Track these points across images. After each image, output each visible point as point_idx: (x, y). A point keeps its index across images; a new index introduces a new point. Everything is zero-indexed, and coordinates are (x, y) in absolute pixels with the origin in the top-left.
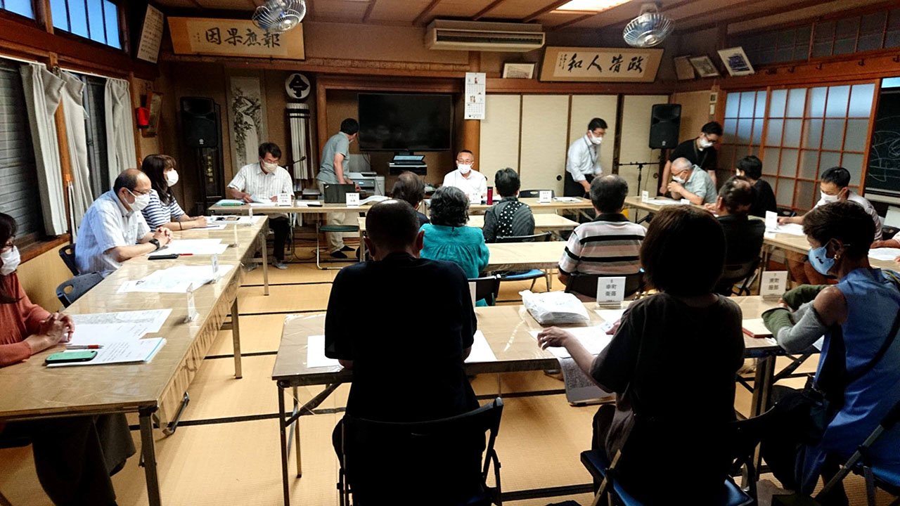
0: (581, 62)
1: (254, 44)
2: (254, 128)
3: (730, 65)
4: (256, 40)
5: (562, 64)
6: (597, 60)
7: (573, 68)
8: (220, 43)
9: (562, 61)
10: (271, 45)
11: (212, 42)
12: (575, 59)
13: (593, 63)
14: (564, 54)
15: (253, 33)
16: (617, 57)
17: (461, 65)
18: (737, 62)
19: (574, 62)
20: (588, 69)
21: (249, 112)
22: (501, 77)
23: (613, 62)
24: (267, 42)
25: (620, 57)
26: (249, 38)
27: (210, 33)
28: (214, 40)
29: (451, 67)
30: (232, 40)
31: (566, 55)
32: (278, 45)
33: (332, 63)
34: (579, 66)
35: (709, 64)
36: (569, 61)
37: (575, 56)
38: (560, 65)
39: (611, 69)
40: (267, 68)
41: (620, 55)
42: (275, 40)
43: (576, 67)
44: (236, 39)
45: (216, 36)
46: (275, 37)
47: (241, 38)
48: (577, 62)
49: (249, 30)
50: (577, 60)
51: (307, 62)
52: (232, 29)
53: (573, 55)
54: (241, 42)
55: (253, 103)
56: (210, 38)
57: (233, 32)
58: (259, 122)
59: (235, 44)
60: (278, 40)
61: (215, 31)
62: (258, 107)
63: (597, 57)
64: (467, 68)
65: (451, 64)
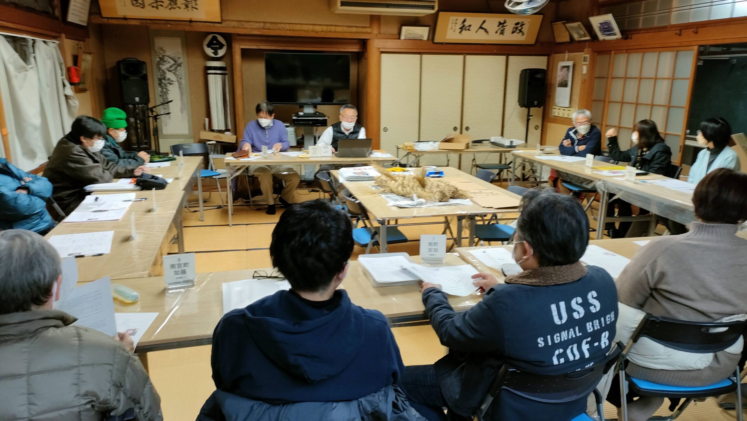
0: (470, 26)
2: (176, 84)
3: (600, 30)
4: (176, 4)
5: (454, 27)
6: (485, 24)
7: (464, 31)
8: (144, 7)
9: (454, 25)
10: (190, 9)
11: (137, 6)
12: (465, 23)
13: (481, 28)
14: (455, 18)
16: (502, 22)
17: (363, 27)
18: (606, 28)
19: (464, 26)
20: (476, 32)
21: (171, 69)
22: (399, 39)
23: (499, 26)
24: (187, 6)
26: (171, 3)
28: (138, 4)
29: (354, 30)
30: (155, 5)
31: (457, 20)
32: (196, 9)
33: (246, 25)
34: (469, 30)
35: (582, 29)
36: (459, 25)
37: (464, 21)
38: (452, 29)
39: (496, 32)
40: (186, 30)
41: (505, 21)
42: (194, 4)
43: (466, 30)
44: (159, 3)
45: (140, 1)
46: (193, 1)
47: (163, 3)
48: (466, 26)
50: (467, 24)
51: (224, 25)
53: (462, 19)
54: (162, 6)
55: (175, 61)
56: (134, 3)
58: (181, 79)
59: (157, 8)
60: (196, 4)
62: (180, 65)
63: (484, 22)
64: (369, 30)
65: (354, 26)
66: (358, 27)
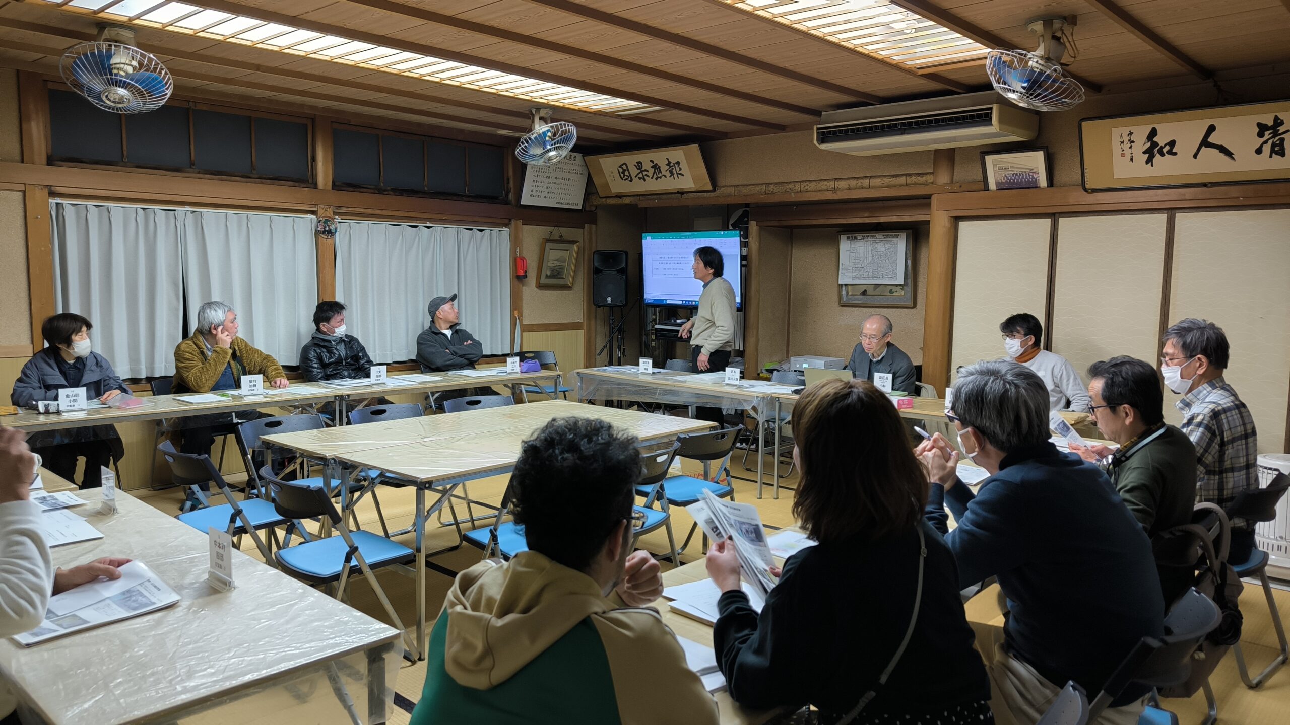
0: (1172, 144)
1: (660, 178)
4: (661, 172)
5: (1128, 152)
6: (1213, 134)
7: (1158, 158)
8: (631, 181)
9: (1126, 146)
10: (675, 175)
11: (625, 180)
12: (1155, 139)
13: (1205, 143)
14: (1126, 131)
15: (656, 164)
16: (1270, 123)
17: (919, 174)
19: (1155, 144)
20: (1195, 156)
23: (1261, 135)
24: (672, 174)
25: (1278, 122)
26: (655, 172)
27: (621, 170)
28: (626, 177)
29: (902, 180)
30: (640, 175)
31: (1131, 134)
32: (683, 175)
34: (1170, 152)
36: (1141, 144)
37: (1153, 133)
38: (1123, 155)
39: (1259, 151)
41: (1276, 118)
42: (678, 169)
43: (1162, 155)
44: (644, 173)
45: (627, 173)
46: (676, 166)
47: (647, 171)
48: (1161, 144)
49: (652, 161)
50: (1161, 140)
51: (718, 192)
52: (638, 163)
53: (1147, 130)
54: (648, 176)
56: (622, 175)
57: (639, 165)
59: (644, 180)
60: (680, 169)
61: (624, 167)
63: (1212, 129)
64: (930, 178)
65: (902, 175)
66: (910, 175)
